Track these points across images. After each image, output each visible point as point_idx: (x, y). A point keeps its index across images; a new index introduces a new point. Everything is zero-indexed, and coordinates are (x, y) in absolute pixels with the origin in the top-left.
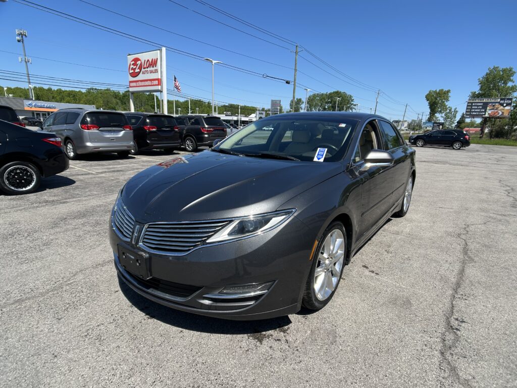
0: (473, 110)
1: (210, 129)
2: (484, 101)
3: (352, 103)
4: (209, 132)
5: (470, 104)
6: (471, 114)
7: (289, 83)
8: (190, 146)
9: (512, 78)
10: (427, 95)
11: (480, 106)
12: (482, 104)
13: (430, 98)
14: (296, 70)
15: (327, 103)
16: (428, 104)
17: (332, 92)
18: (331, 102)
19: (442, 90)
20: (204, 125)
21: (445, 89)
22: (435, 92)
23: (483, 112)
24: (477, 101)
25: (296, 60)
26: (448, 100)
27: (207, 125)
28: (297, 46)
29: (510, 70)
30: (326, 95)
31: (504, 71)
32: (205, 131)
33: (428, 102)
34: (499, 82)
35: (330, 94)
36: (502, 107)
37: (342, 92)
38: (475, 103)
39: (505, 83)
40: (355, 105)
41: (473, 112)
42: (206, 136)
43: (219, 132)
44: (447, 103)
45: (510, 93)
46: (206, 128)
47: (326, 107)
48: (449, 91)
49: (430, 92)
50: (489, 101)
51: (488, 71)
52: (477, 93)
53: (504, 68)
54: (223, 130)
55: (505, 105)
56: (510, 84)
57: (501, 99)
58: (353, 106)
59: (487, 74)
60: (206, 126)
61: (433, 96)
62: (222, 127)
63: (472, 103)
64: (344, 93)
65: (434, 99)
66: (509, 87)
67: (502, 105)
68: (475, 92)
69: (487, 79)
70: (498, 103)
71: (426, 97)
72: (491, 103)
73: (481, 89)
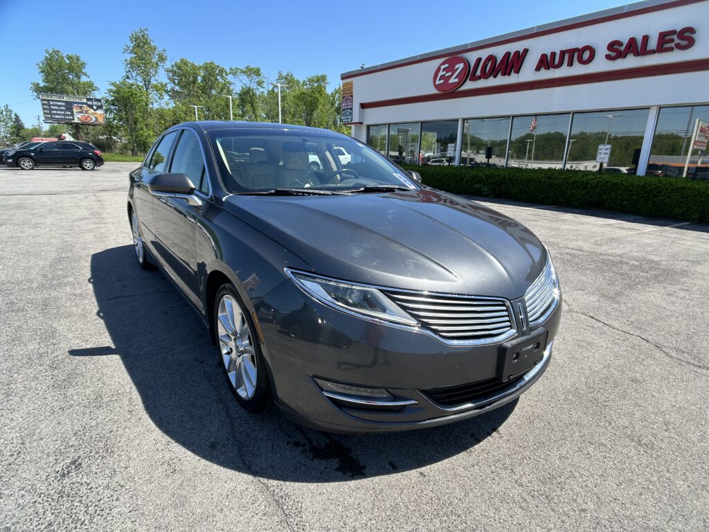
0: (55, 112)
2: (65, 99)
5: (46, 102)
6: (53, 118)
9: (84, 70)
11: (63, 106)
12: (64, 104)
23: (68, 115)
24: (52, 98)
29: (78, 59)
31: (69, 58)
34: (69, 74)
36: (92, 111)
38: (53, 101)
39: (78, 77)
41: (54, 114)
45: (91, 92)
50: (72, 100)
51: (47, 55)
52: (42, 85)
53: (70, 54)
55: (94, 108)
56: (84, 79)
57: (88, 100)
59: (47, 59)
63: (48, 101)
66: (85, 83)
67: (91, 107)
68: (38, 84)
69: (50, 66)
70: (85, 104)
72: (76, 103)
73: (46, 80)
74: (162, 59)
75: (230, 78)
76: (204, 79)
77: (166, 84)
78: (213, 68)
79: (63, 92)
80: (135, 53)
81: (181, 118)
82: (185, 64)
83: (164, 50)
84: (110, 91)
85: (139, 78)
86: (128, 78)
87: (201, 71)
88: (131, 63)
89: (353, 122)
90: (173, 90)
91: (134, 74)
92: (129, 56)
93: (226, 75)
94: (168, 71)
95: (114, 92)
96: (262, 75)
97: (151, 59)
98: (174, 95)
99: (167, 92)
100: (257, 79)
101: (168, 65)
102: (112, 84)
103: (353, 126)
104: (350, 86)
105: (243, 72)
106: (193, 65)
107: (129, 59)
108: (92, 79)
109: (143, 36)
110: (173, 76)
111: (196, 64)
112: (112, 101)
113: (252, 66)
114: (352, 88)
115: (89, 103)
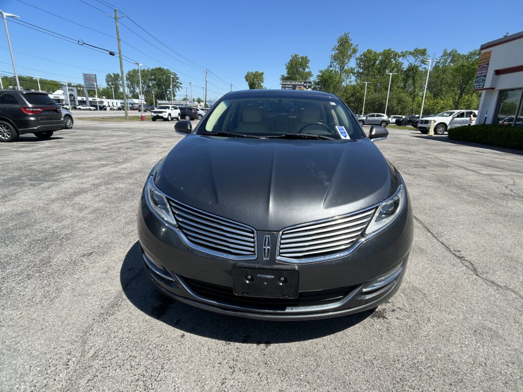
1: (36, 110)
2: (293, 83)
3: (178, 81)
4: (35, 114)
7: (114, 55)
8: (5, 134)
9: (308, 65)
10: (247, 76)
12: (292, 86)
13: (248, 78)
14: (119, 40)
15: (151, 80)
16: (248, 85)
17: (154, 68)
18: (155, 80)
19: (257, 72)
20: (26, 104)
21: (260, 72)
22: (252, 73)
24: (288, 83)
25: (117, 28)
26: (263, 82)
27: (30, 103)
28: (115, 10)
29: (306, 58)
30: (148, 71)
31: (302, 58)
32: (30, 112)
33: (248, 82)
34: (300, 68)
35: (153, 70)
36: (305, 89)
37: (165, 69)
38: (287, 85)
39: (304, 69)
40: (181, 84)
42: (32, 119)
43: (50, 113)
44: (262, 85)
45: (308, 78)
46: (29, 108)
47: (150, 85)
48: (262, 74)
49: (248, 73)
50: (297, 83)
51: (291, 58)
52: (285, 76)
53: (302, 56)
54: (56, 111)
55: (307, 87)
56: (307, 70)
57: (305, 83)
58: (178, 84)
59: (291, 60)
60: (30, 105)
61: (251, 77)
62: (54, 106)
63: (285, 85)
64: (168, 70)
65: (252, 80)
66: (307, 73)
67: (305, 87)
68: (284, 76)
69: (291, 65)
70: (303, 85)
71: (245, 78)
72: (298, 85)
73: (288, 73)
74: (355, 51)
75: (400, 60)
76: (381, 62)
77: (355, 68)
78: (389, 54)
79: (295, 79)
80: (338, 50)
81: (358, 91)
82: (370, 53)
83: (357, 45)
84: (318, 76)
85: (338, 66)
86: (331, 66)
87: (380, 57)
88: (334, 57)
89: (485, 87)
90: (358, 72)
91: (335, 64)
92: (333, 53)
93: (399, 57)
94: (357, 59)
95: (320, 77)
96: (427, 54)
97: (348, 52)
98: (359, 75)
99: (354, 74)
100: (421, 58)
101: (358, 55)
102: (321, 72)
103: (484, 92)
104: (488, 55)
105: (411, 53)
106: (375, 53)
107: (334, 54)
108: (311, 70)
109: (346, 38)
110: (360, 62)
111: (377, 52)
112: (318, 82)
113: (420, 48)
114: (490, 56)
115: (305, 84)
